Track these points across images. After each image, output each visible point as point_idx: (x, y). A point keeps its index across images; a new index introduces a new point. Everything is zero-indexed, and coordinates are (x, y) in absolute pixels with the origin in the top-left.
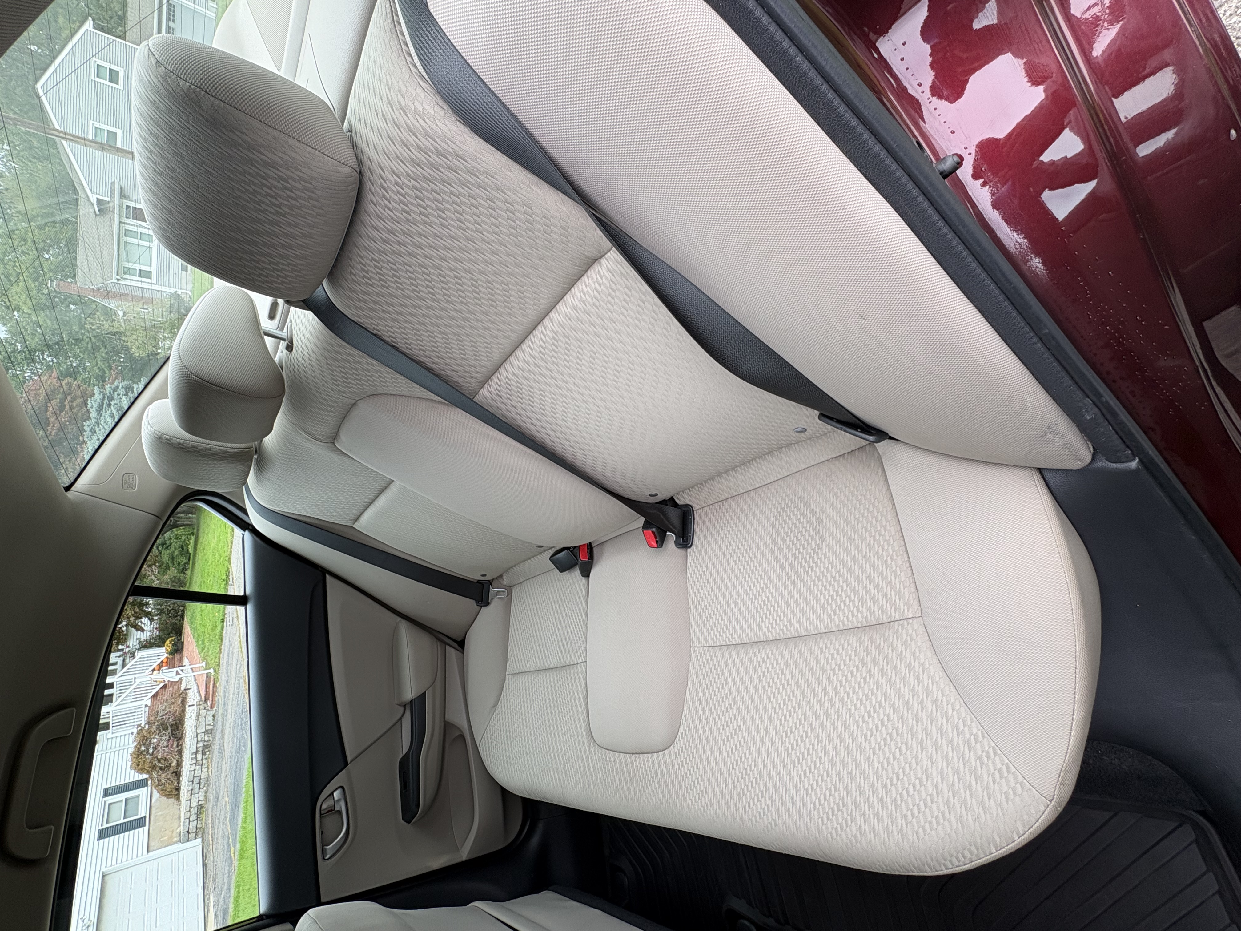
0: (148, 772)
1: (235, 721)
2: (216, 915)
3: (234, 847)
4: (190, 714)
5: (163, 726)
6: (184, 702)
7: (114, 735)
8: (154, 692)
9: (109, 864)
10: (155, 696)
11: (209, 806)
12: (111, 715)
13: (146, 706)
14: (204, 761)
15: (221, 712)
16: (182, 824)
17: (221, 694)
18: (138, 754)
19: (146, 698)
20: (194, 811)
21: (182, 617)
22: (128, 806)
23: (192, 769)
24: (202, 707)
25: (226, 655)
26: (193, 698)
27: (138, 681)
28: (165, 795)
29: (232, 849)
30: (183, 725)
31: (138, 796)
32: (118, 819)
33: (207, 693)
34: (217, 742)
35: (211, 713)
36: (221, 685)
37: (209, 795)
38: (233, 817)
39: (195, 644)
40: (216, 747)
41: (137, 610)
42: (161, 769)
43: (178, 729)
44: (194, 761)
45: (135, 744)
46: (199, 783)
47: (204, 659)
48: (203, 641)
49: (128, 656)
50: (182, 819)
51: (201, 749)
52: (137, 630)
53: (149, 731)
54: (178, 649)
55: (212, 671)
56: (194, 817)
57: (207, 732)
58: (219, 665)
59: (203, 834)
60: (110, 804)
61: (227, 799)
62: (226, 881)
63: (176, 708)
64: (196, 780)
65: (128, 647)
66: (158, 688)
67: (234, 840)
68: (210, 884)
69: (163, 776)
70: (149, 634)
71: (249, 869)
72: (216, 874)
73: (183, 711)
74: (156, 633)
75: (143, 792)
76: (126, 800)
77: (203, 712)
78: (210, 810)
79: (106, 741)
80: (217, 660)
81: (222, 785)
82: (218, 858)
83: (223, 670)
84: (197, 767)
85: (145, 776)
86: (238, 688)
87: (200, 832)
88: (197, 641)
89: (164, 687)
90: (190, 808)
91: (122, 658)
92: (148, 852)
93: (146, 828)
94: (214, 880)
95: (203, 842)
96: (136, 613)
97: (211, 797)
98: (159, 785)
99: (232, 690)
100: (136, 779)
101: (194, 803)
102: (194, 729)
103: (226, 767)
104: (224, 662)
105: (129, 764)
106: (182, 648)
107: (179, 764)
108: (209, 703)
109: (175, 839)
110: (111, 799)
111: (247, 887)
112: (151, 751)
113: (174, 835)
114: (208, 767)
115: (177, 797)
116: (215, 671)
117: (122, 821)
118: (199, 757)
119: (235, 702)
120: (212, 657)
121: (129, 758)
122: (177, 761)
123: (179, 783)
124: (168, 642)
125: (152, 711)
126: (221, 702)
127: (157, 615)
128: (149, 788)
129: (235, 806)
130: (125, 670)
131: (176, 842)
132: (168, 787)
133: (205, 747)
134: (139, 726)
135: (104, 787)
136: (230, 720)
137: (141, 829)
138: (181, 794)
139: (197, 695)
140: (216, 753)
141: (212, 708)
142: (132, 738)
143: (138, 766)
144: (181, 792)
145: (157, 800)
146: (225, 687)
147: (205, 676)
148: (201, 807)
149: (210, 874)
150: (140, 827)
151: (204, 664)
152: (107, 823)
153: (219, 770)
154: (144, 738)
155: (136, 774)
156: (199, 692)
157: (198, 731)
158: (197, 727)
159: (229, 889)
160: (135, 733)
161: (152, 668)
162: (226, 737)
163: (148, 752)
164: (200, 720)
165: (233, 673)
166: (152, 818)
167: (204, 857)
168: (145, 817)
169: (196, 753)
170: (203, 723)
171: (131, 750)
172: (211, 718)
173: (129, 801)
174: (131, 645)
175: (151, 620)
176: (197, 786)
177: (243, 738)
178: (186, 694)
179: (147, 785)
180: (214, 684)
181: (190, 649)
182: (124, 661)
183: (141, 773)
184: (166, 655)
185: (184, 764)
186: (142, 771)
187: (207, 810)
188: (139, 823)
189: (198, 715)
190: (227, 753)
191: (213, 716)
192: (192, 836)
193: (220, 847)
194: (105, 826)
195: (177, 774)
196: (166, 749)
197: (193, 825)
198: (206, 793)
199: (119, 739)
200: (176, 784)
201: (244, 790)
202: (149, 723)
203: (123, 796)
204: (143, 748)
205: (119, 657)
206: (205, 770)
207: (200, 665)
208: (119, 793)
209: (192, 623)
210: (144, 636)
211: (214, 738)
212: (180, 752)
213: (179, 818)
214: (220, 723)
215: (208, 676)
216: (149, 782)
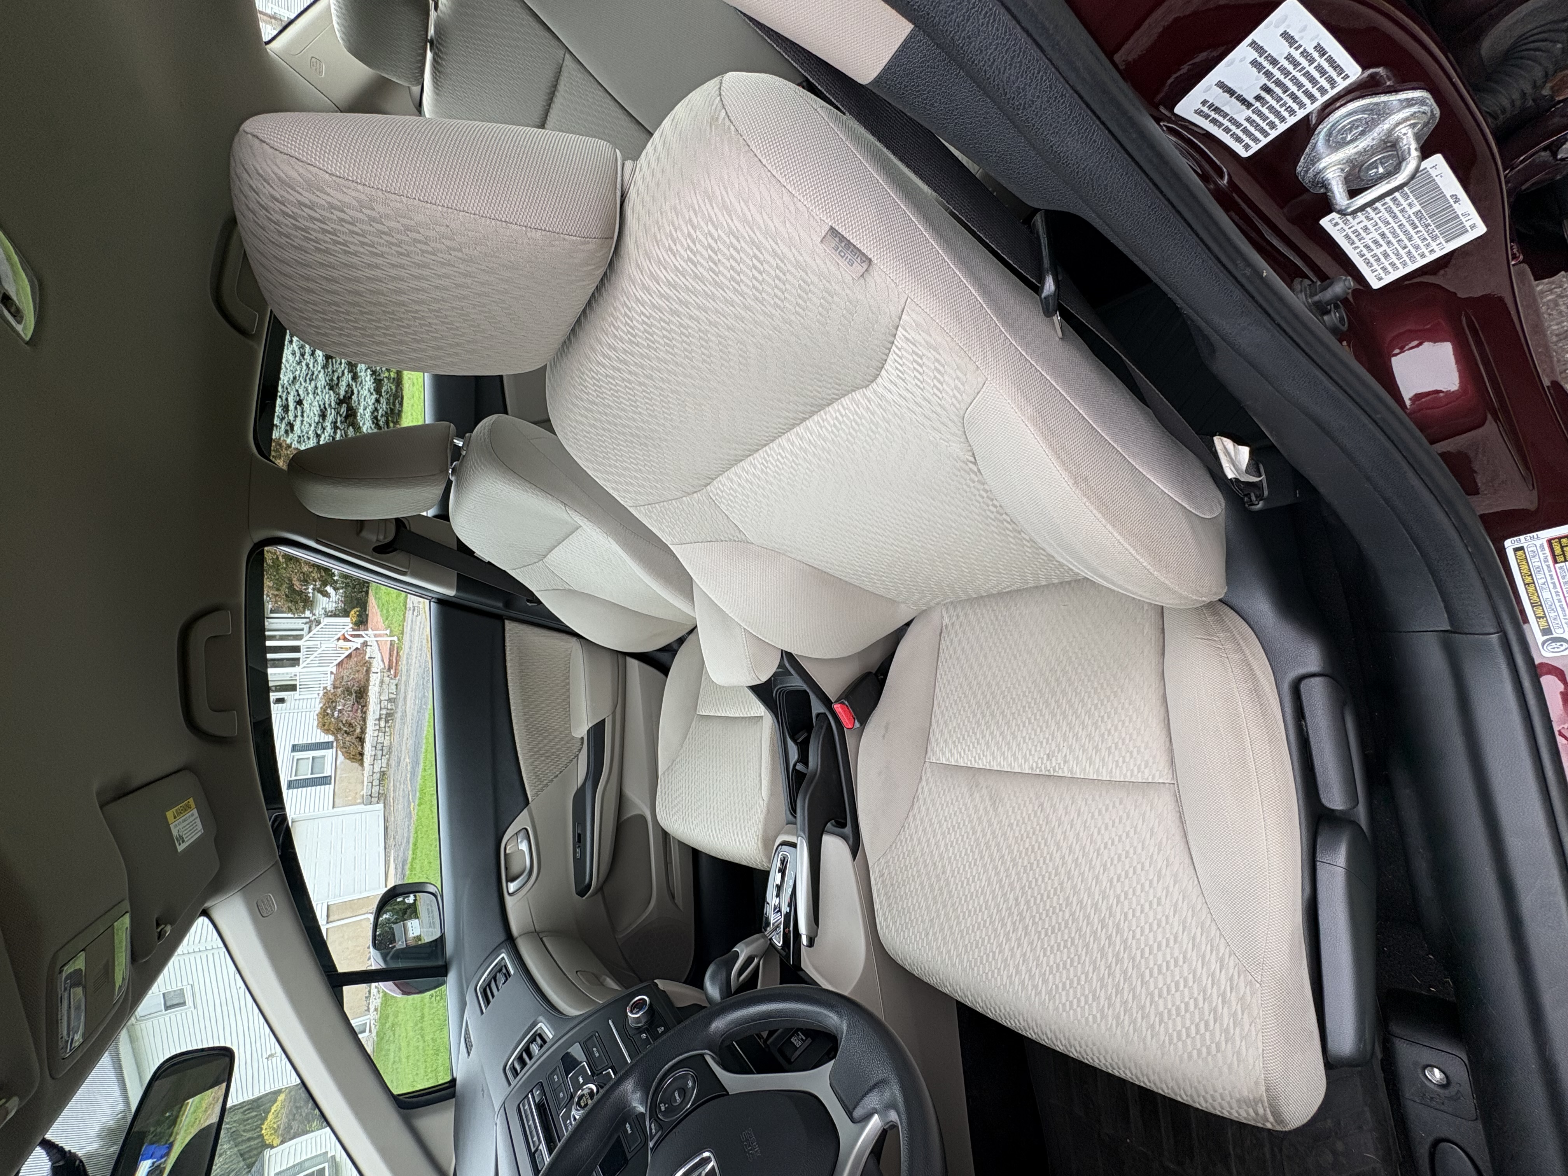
0: (333, 734)
1: (417, 683)
2: (396, 868)
3: (414, 802)
4: (374, 680)
5: (348, 691)
6: (368, 671)
7: (301, 697)
8: (339, 659)
9: (297, 812)
10: (340, 664)
11: (391, 772)
12: (297, 678)
13: (332, 673)
14: (387, 729)
15: (404, 679)
16: (365, 787)
17: (404, 662)
18: (323, 714)
19: (332, 665)
20: (377, 776)
21: (367, 593)
22: (315, 764)
23: (376, 735)
24: (385, 675)
25: (410, 622)
26: (377, 666)
27: (324, 646)
28: (349, 759)
29: (412, 804)
30: (366, 694)
31: (323, 757)
32: (305, 773)
33: (390, 661)
34: (399, 710)
35: (395, 682)
36: (403, 654)
37: (391, 761)
38: (414, 774)
39: (379, 613)
40: (398, 715)
41: (323, 574)
42: (346, 732)
43: (362, 697)
44: (377, 727)
45: (321, 705)
46: (382, 750)
47: (389, 627)
48: (388, 611)
49: (314, 624)
50: (365, 783)
51: (384, 716)
52: (324, 595)
53: (335, 695)
54: (362, 622)
55: (395, 638)
56: (376, 783)
57: (390, 700)
58: (402, 634)
59: (385, 799)
60: (298, 760)
61: (408, 760)
62: (406, 835)
63: (360, 676)
64: (379, 747)
65: (314, 615)
66: (343, 656)
67: (414, 795)
68: (391, 842)
69: (348, 739)
70: (334, 605)
71: (427, 812)
72: (397, 832)
73: (368, 680)
74: (341, 605)
75: (329, 753)
76: (313, 758)
77: (387, 679)
78: (392, 776)
79: (293, 701)
80: (401, 628)
81: (404, 748)
82: (399, 816)
83: (406, 637)
84: (380, 734)
85: (331, 738)
86: (421, 650)
87: (382, 797)
88: (382, 611)
89: (349, 656)
90: (373, 773)
91: (308, 625)
92: (333, 807)
93: (332, 786)
94: (394, 838)
95: (385, 807)
96: (322, 576)
97: (393, 763)
98: (344, 747)
99: (414, 654)
100: (322, 741)
101: (377, 769)
102: (378, 695)
103: (407, 731)
104: (407, 630)
105: (316, 723)
106: (367, 621)
107: (363, 731)
108: (392, 672)
109: (359, 801)
110: (299, 755)
111: (425, 829)
112: (336, 714)
113: (358, 796)
114: (390, 735)
115: (361, 762)
116: (399, 639)
117: (310, 776)
118: (382, 724)
119: (417, 665)
120: (396, 625)
121: (316, 717)
122: (361, 728)
123: (362, 748)
124: (353, 612)
125: (338, 678)
126: (404, 670)
127: (342, 588)
128: (335, 749)
129: (415, 763)
130: (311, 634)
131: (360, 804)
132: (353, 751)
133: (388, 715)
134: (325, 688)
135: (292, 743)
136: (412, 683)
137: (327, 786)
138: (365, 760)
139: (381, 663)
140: (398, 720)
141: (395, 676)
142: (318, 701)
143: (324, 727)
144: (365, 757)
145: (342, 763)
146: (408, 654)
147: (389, 643)
148: (383, 774)
149: (391, 833)
150: (326, 784)
151: (388, 632)
152: (296, 775)
153: (401, 735)
154: (330, 702)
155: (323, 734)
156: (383, 661)
157: (382, 698)
158: (380, 694)
159: (408, 842)
160: (321, 695)
161: (337, 637)
162: (408, 702)
163: (333, 715)
164: (384, 686)
165: (416, 638)
166: (337, 778)
167: (386, 820)
168: (330, 776)
169: (380, 719)
170: (386, 690)
171: (318, 710)
172: (394, 687)
173: (316, 760)
174: (317, 613)
175: (336, 589)
176: (380, 753)
177: (424, 696)
178: (370, 663)
179: (332, 748)
180: (398, 653)
181: (375, 620)
182: (310, 628)
183: (327, 734)
184: (351, 625)
185: (367, 730)
186: (327, 731)
187: (389, 777)
188: (324, 781)
189: (382, 682)
190: (409, 716)
191: (396, 685)
192: (375, 800)
193: (400, 806)
194: (294, 778)
195: (361, 740)
196: (351, 714)
197: (376, 789)
198: (388, 760)
199: (305, 701)
200: (360, 748)
201: (424, 741)
202: (335, 687)
203: (310, 754)
204: (329, 711)
205: (306, 623)
206: (387, 738)
207: (385, 632)
208: (304, 751)
209: (376, 593)
210: (331, 607)
211: (397, 707)
212: (364, 720)
213: (363, 782)
214: (402, 691)
215: (392, 644)
216: (335, 744)
